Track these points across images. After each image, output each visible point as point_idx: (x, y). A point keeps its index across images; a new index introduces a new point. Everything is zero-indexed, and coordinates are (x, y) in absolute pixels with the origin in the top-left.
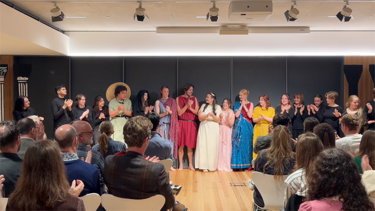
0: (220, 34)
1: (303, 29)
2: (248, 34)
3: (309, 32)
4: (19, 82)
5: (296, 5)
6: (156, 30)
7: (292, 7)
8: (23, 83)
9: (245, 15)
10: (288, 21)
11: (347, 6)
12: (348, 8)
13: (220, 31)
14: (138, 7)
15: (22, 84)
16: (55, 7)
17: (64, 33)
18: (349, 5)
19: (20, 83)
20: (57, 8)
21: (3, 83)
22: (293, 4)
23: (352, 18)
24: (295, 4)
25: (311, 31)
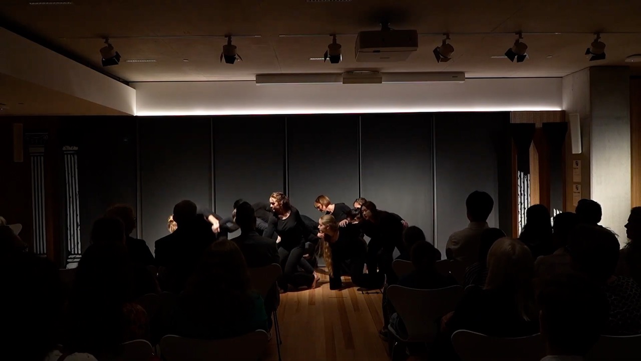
0: (343, 83)
1: (457, 76)
2: (381, 83)
3: (464, 79)
4: (65, 152)
5: (450, 39)
6: (255, 79)
7: (444, 42)
8: (70, 154)
9: (379, 51)
10: (438, 62)
11: (521, 41)
12: (521, 43)
13: (344, 78)
14: (226, 44)
15: (69, 156)
16: (107, 45)
17: (128, 85)
18: (522, 38)
19: (67, 154)
20: (110, 45)
21: (43, 154)
22: (446, 38)
23: (527, 56)
24: (448, 38)
25: (466, 78)
